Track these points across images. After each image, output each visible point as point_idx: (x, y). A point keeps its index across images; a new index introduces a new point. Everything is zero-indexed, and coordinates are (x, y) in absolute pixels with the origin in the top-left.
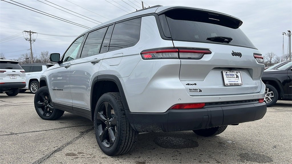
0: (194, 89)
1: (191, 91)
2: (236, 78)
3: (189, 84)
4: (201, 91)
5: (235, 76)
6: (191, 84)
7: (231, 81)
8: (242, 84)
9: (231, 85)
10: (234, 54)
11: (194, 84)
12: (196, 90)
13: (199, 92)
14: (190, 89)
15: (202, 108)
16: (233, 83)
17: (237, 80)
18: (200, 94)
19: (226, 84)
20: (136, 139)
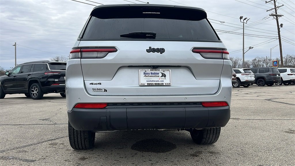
0: (97, 89)
1: (94, 90)
2: (162, 77)
3: (92, 84)
4: (106, 91)
5: (160, 75)
6: (95, 84)
7: (151, 80)
8: (170, 84)
9: (149, 85)
10: (151, 50)
11: (98, 84)
12: (100, 89)
13: (104, 91)
14: (93, 89)
15: (105, 108)
16: (154, 82)
17: (162, 80)
18: (105, 93)
19: (141, 84)
20: (86, 136)
